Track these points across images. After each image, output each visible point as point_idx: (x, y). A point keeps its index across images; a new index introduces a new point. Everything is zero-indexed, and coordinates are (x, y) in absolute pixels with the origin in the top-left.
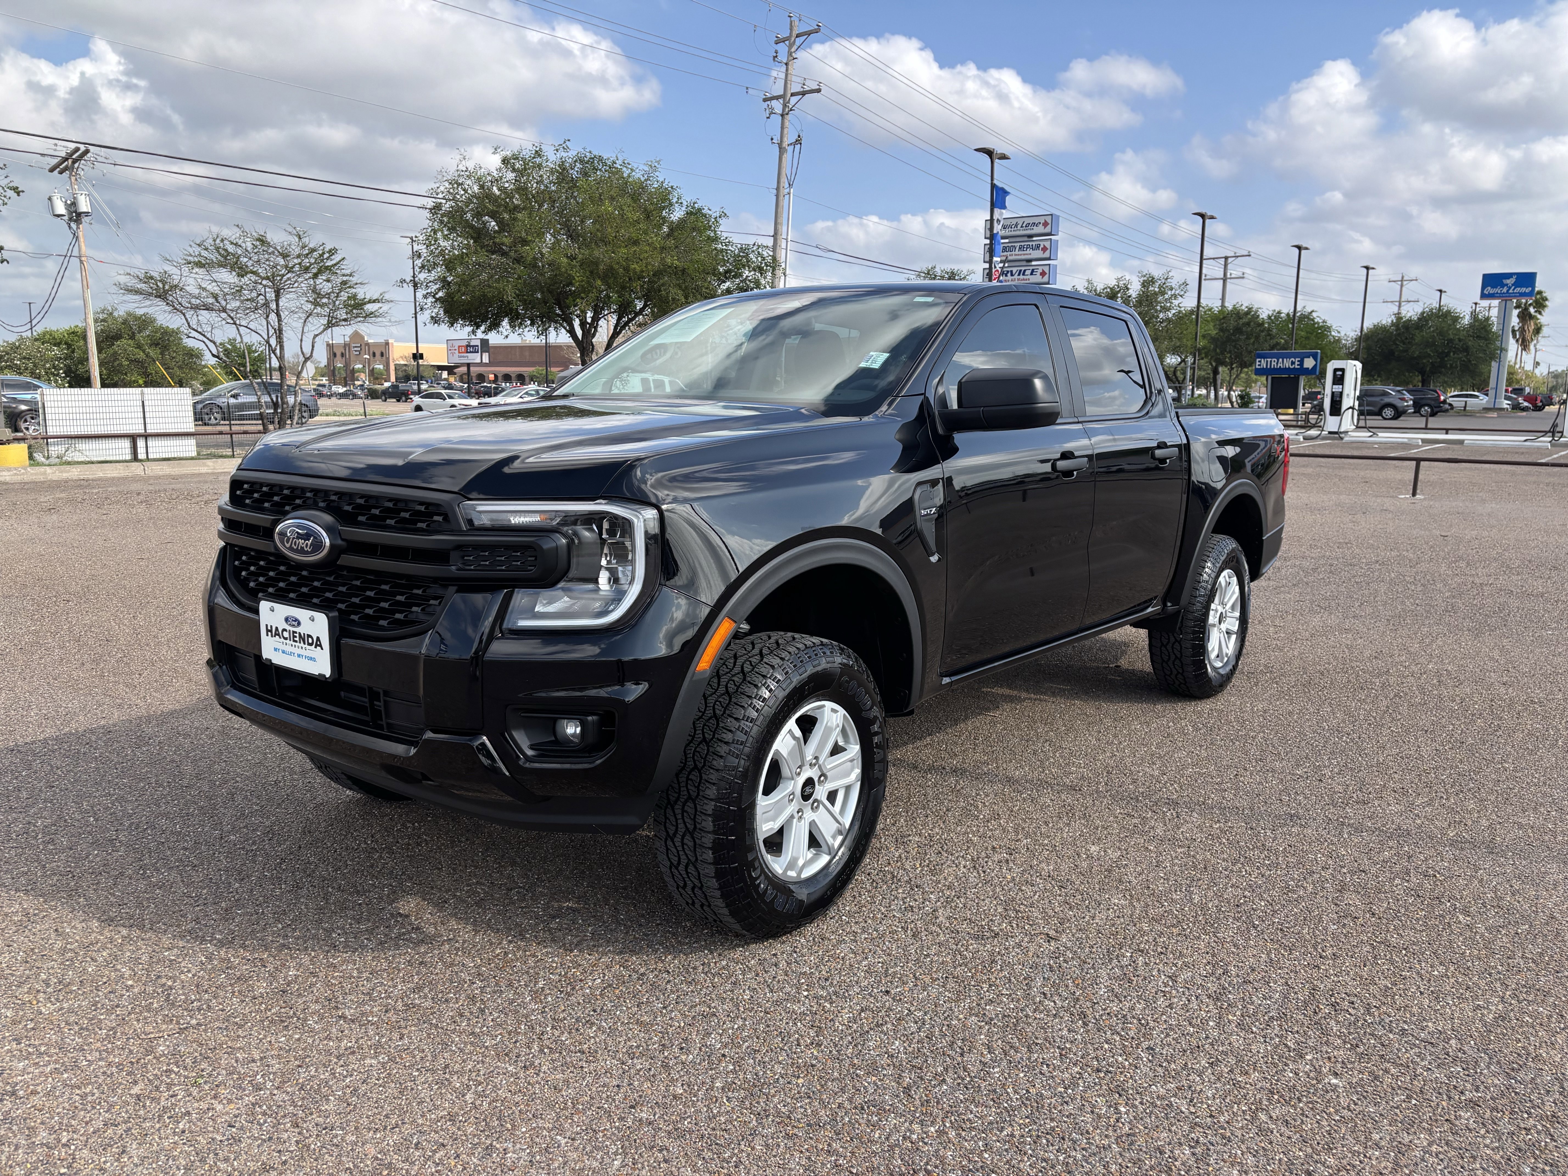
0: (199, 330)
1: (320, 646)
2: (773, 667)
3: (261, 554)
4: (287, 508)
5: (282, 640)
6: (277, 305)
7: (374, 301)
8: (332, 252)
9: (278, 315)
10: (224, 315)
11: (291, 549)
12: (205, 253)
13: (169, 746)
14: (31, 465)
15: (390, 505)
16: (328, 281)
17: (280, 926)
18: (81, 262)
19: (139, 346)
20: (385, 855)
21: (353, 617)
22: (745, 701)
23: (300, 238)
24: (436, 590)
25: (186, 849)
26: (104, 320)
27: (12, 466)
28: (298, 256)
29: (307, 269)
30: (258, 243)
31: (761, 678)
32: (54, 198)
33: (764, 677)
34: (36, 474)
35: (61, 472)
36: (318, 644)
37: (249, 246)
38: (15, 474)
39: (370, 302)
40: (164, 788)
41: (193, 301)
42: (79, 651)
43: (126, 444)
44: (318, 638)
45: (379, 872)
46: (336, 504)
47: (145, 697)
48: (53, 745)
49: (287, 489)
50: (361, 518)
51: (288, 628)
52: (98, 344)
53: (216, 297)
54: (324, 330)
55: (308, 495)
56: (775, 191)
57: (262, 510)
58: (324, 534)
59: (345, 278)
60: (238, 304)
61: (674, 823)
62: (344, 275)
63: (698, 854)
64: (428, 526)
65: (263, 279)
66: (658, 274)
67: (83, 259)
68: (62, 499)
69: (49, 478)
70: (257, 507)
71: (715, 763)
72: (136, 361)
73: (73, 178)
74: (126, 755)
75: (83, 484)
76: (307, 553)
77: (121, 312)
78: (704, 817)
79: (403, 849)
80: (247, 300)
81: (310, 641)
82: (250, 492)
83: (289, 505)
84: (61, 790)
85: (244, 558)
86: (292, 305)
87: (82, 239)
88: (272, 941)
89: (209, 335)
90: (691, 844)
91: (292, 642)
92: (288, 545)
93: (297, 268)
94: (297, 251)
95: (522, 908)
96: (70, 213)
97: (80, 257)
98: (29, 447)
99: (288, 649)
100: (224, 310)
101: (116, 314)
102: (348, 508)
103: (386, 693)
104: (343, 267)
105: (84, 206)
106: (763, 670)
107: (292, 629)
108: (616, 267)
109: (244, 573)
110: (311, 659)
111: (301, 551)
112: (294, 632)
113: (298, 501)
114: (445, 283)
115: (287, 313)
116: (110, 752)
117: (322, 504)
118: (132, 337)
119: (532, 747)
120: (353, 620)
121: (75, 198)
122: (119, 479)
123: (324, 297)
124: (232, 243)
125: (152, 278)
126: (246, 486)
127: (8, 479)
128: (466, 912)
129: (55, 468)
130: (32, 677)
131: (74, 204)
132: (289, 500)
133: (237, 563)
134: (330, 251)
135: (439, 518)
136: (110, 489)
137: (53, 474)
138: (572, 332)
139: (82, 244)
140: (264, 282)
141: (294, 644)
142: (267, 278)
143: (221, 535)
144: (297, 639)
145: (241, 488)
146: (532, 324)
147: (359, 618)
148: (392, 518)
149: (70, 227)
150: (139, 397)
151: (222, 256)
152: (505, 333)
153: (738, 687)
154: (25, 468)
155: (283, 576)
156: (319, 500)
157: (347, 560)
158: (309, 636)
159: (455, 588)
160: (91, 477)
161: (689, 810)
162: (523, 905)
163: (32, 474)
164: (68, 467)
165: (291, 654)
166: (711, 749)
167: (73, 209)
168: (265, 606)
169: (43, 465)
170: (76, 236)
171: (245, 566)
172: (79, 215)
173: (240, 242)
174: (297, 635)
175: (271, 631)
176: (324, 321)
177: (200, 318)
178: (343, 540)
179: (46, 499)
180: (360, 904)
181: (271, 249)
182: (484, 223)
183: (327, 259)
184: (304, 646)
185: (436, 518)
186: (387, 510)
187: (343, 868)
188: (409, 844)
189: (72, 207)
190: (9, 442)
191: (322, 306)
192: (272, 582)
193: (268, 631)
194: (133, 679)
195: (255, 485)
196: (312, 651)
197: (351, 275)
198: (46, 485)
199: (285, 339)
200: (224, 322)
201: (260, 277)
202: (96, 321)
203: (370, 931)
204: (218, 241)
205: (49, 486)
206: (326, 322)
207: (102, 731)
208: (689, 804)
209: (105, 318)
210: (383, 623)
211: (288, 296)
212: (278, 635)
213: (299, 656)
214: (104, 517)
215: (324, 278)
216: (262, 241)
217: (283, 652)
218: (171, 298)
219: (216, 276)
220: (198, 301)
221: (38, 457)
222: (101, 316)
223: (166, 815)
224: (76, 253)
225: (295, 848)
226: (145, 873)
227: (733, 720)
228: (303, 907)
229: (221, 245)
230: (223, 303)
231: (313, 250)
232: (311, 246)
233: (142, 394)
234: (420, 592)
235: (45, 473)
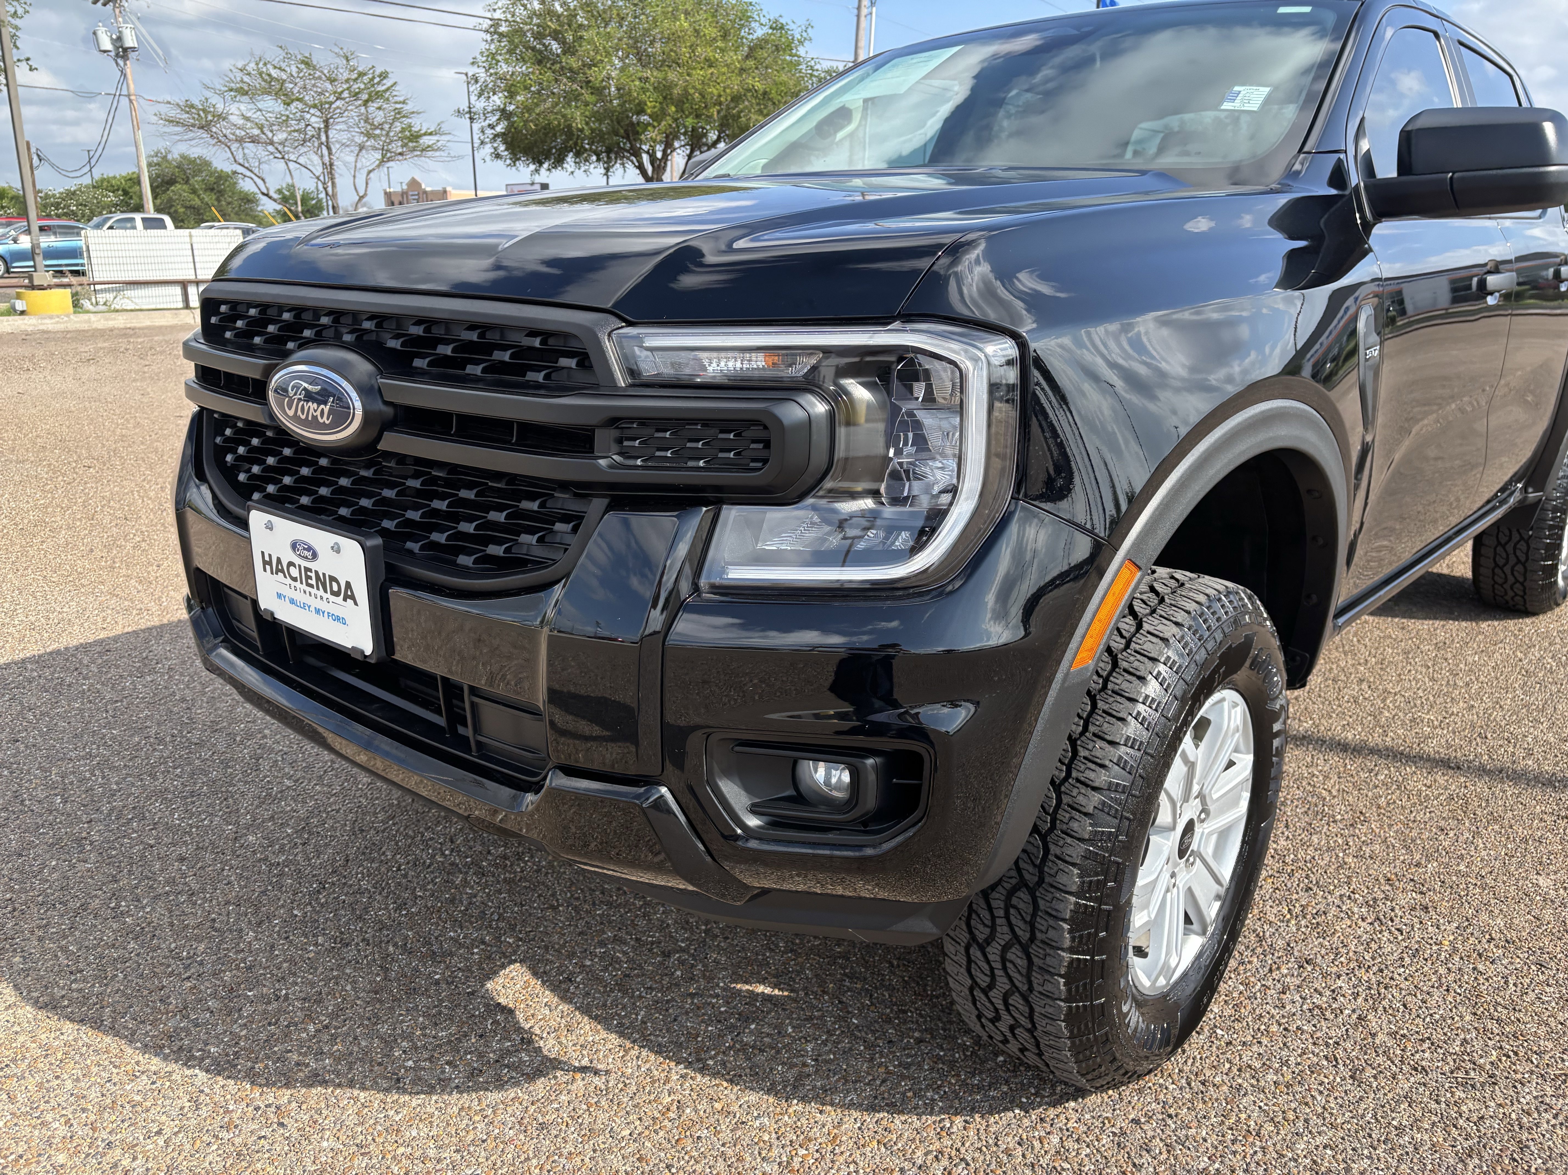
0: (246, 165)
1: (353, 597)
2: (1165, 640)
3: (253, 429)
4: (291, 345)
5: (289, 581)
6: (327, 137)
7: (431, 134)
8: (384, 76)
9: (329, 148)
10: (271, 148)
11: (296, 418)
12: (246, 79)
13: (182, 674)
14: (75, 312)
15: (474, 336)
16: (379, 108)
17: (311, 1028)
18: (131, 101)
19: (194, 191)
20: (472, 879)
21: (409, 545)
22: (1122, 707)
23: (348, 60)
24: (564, 501)
25: (182, 859)
26: (158, 164)
27: (55, 313)
28: (347, 81)
29: (356, 95)
30: (303, 66)
31: (1149, 664)
32: (99, 33)
33: (1154, 660)
34: (80, 322)
35: (107, 320)
36: (349, 595)
37: (294, 70)
38: (57, 323)
39: (425, 134)
40: (166, 745)
41: (238, 132)
42: (91, 532)
43: (177, 290)
44: (348, 585)
45: (464, 913)
46: (373, 337)
47: (160, 598)
48: (32, 670)
49: (289, 311)
50: (418, 363)
51: (297, 561)
52: (153, 189)
53: (261, 128)
54: (378, 166)
55: (325, 320)
56: (856, 11)
57: (250, 350)
58: (354, 395)
59: (398, 106)
60: (285, 135)
61: (988, 923)
62: (396, 103)
63: (1035, 982)
64: (547, 377)
65: (311, 107)
66: (736, 99)
67: (132, 97)
68: (104, 348)
69: (94, 326)
70: (242, 343)
71: (1075, 825)
72: (191, 207)
73: (117, 11)
74: (123, 689)
75: (127, 333)
76: (324, 426)
77: (175, 155)
78: (1051, 922)
79: (496, 866)
80: (295, 131)
81: (335, 588)
82: (231, 318)
83: (294, 339)
84: (27, 747)
85: (228, 432)
86: (344, 137)
87: (129, 76)
88: (298, 1064)
89: (256, 171)
90: (1022, 963)
91: (304, 587)
92: (291, 413)
93: (346, 94)
94: (346, 75)
95: (692, 996)
96: (117, 48)
97: (129, 96)
98: (74, 295)
99: (299, 597)
100: (272, 143)
101: (170, 157)
102: (394, 344)
103: (473, 690)
104: (394, 93)
105: (130, 41)
106: (1147, 646)
107: (304, 564)
108: (691, 91)
109: (229, 458)
110: (338, 619)
111: (313, 424)
112: (307, 570)
113: (307, 333)
114: (505, 114)
115: (338, 146)
116: (103, 684)
117: (347, 338)
118: (187, 181)
119: (754, 810)
120: (410, 552)
121: (120, 32)
122: (166, 327)
123: (377, 128)
124: (275, 67)
125: (192, 106)
126: (223, 308)
127: (50, 327)
128: (605, 1005)
129: (99, 315)
130: (26, 569)
131: (120, 39)
132: (292, 331)
133: (218, 440)
134: (380, 76)
135: (572, 363)
136: (156, 338)
137: (98, 322)
138: (641, 168)
139: (130, 82)
140: (312, 111)
141: (308, 589)
142: (315, 106)
143: (190, 393)
144: (313, 582)
145: (217, 313)
146: (598, 160)
147: (422, 548)
148: (477, 362)
149: (117, 64)
150: (188, 239)
151: (265, 81)
152: (570, 170)
153: (1106, 681)
154: (68, 316)
155: (286, 466)
156: (345, 330)
157: (393, 442)
158: (333, 579)
159: (605, 501)
160: (138, 325)
161: (1021, 905)
162: (692, 990)
163: (76, 322)
164: (113, 315)
165: (304, 606)
166: (1065, 799)
167: (118, 44)
168: (257, 518)
169: (88, 312)
170: (123, 74)
171: (231, 445)
172: (125, 50)
173: (283, 65)
174: (313, 575)
175: (270, 563)
176: (378, 155)
177: (246, 151)
178: (386, 403)
179: (87, 349)
180: (437, 983)
181: (318, 74)
182: (546, 47)
183: (378, 83)
184: (325, 596)
185: (564, 362)
186: (465, 347)
187: (410, 903)
188: (505, 857)
189: (118, 41)
190: (50, 287)
191: (376, 137)
192: (271, 475)
193: (265, 563)
194: (149, 573)
195: (237, 307)
196: (338, 605)
197: (404, 102)
198: (90, 333)
199: (337, 176)
200: (272, 157)
201: (306, 104)
202: (149, 165)
203: (454, 1045)
204: (261, 65)
205: (92, 336)
206: (380, 157)
207: (98, 649)
208: (1020, 894)
209: (159, 162)
210: (465, 560)
211: (338, 127)
212: (282, 571)
213: (318, 611)
214: (146, 369)
215: (376, 105)
216: (307, 63)
217: (292, 601)
218: (214, 129)
219: (260, 105)
220: (243, 133)
221: (86, 304)
222: (155, 160)
223: (161, 794)
224: (124, 92)
225: (340, 860)
226: (118, 906)
227: (1104, 745)
228: (348, 988)
229: (264, 70)
230: (270, 135)
231: (361, 74)
232: (360, 69)
233: (191, 236)
234: (534, 506)
235: (89, 321)
